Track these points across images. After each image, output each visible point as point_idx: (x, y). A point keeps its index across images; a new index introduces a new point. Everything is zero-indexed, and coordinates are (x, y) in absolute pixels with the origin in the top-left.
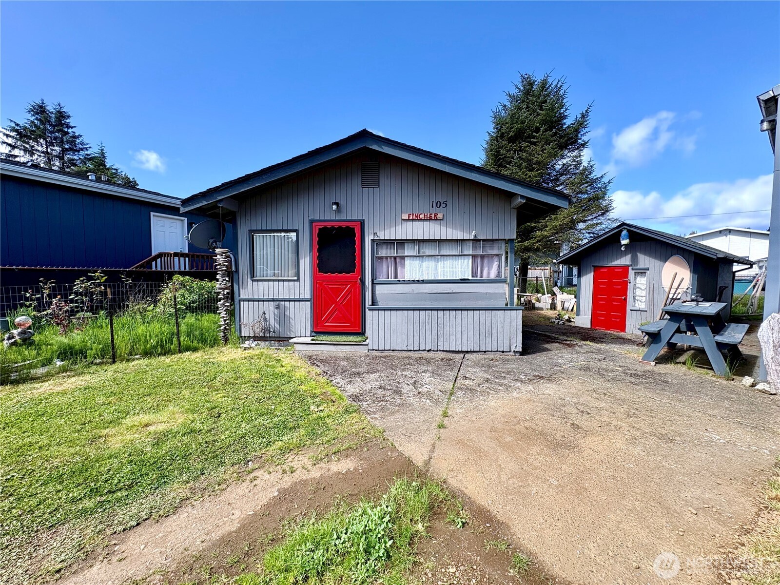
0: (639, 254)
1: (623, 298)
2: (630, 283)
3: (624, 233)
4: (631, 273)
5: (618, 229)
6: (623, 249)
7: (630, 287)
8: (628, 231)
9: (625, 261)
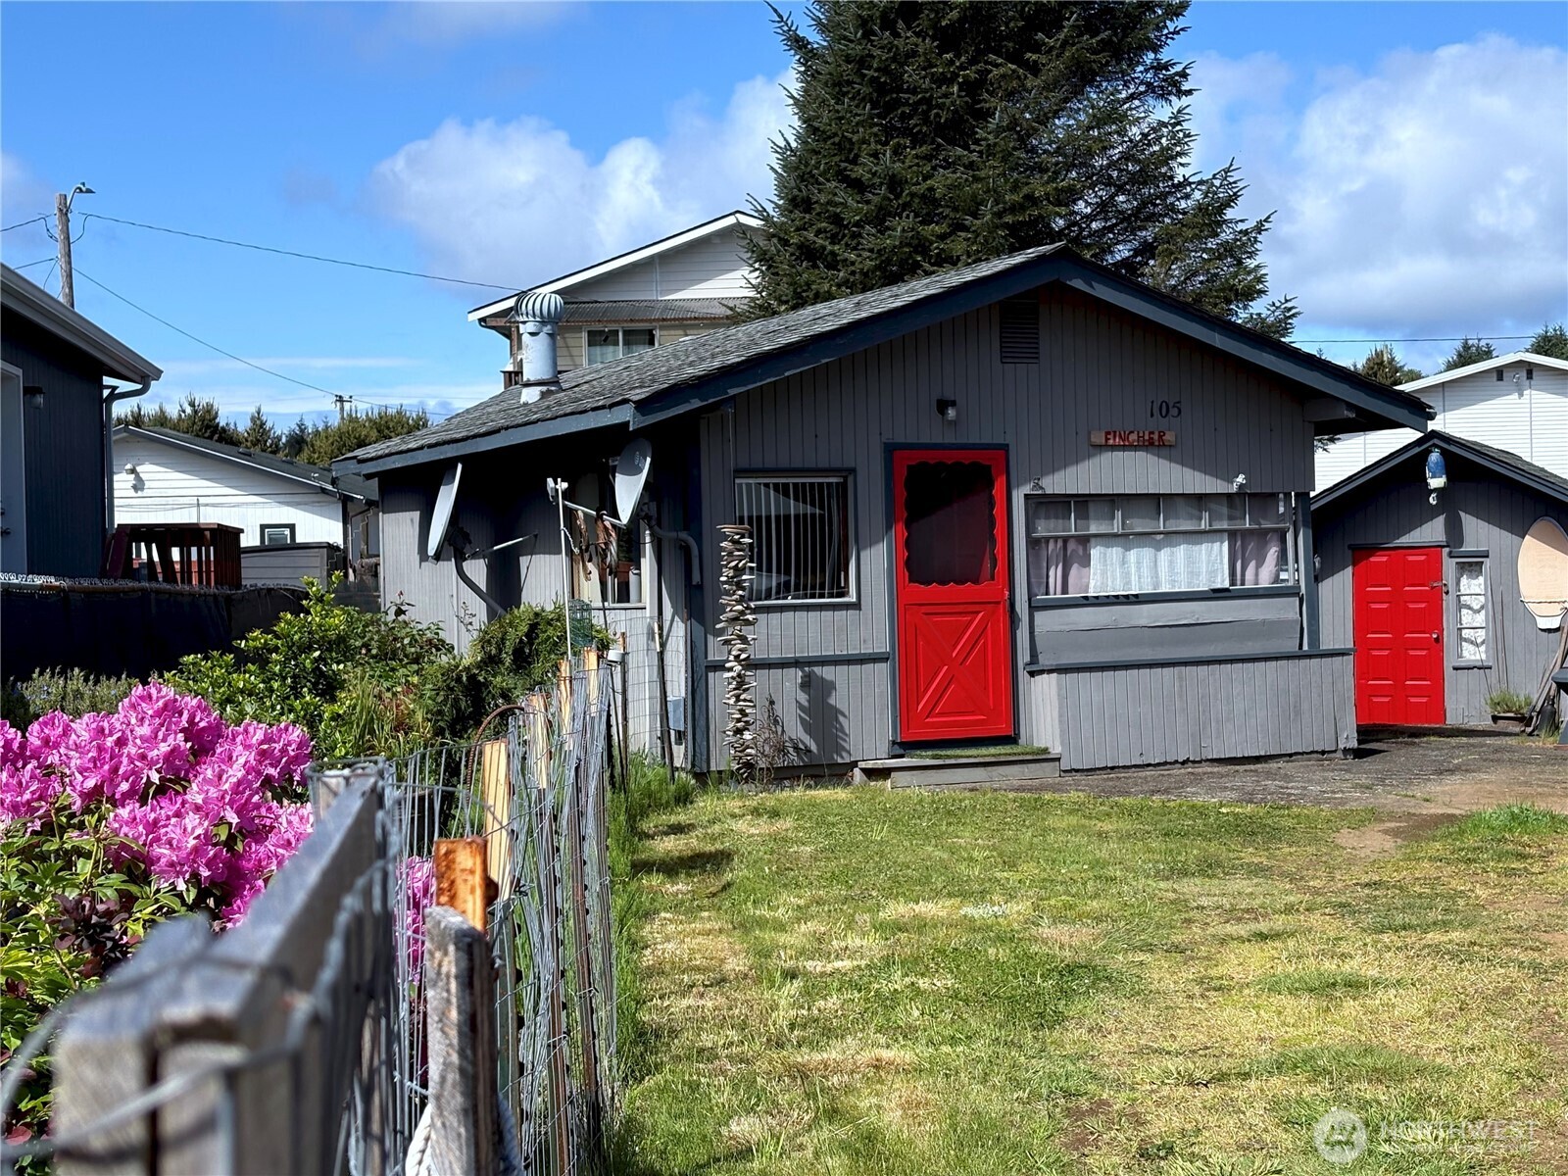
0: (1462, 514)
1: (1435, 636)
2: (1447, 593)
3: (1435, 457)
4: (1449, 566)
5: (1420, 446)
6: (1433, 500)
7: (1448, 602)
8: (1444, 453)
9: (1432, 532)
